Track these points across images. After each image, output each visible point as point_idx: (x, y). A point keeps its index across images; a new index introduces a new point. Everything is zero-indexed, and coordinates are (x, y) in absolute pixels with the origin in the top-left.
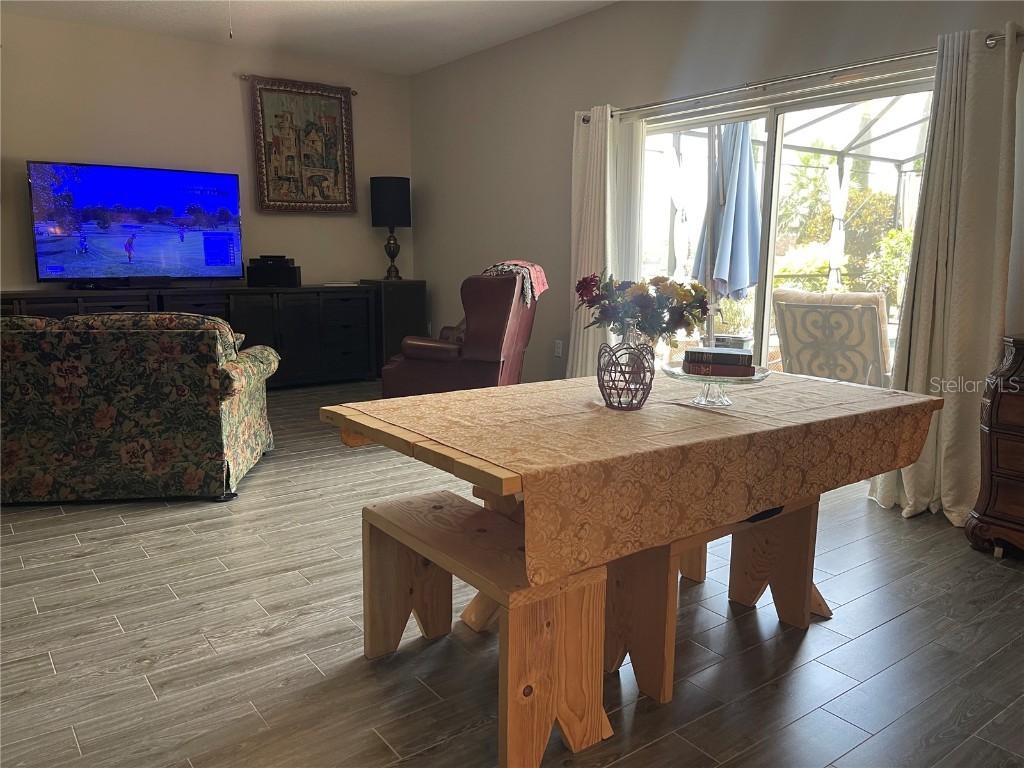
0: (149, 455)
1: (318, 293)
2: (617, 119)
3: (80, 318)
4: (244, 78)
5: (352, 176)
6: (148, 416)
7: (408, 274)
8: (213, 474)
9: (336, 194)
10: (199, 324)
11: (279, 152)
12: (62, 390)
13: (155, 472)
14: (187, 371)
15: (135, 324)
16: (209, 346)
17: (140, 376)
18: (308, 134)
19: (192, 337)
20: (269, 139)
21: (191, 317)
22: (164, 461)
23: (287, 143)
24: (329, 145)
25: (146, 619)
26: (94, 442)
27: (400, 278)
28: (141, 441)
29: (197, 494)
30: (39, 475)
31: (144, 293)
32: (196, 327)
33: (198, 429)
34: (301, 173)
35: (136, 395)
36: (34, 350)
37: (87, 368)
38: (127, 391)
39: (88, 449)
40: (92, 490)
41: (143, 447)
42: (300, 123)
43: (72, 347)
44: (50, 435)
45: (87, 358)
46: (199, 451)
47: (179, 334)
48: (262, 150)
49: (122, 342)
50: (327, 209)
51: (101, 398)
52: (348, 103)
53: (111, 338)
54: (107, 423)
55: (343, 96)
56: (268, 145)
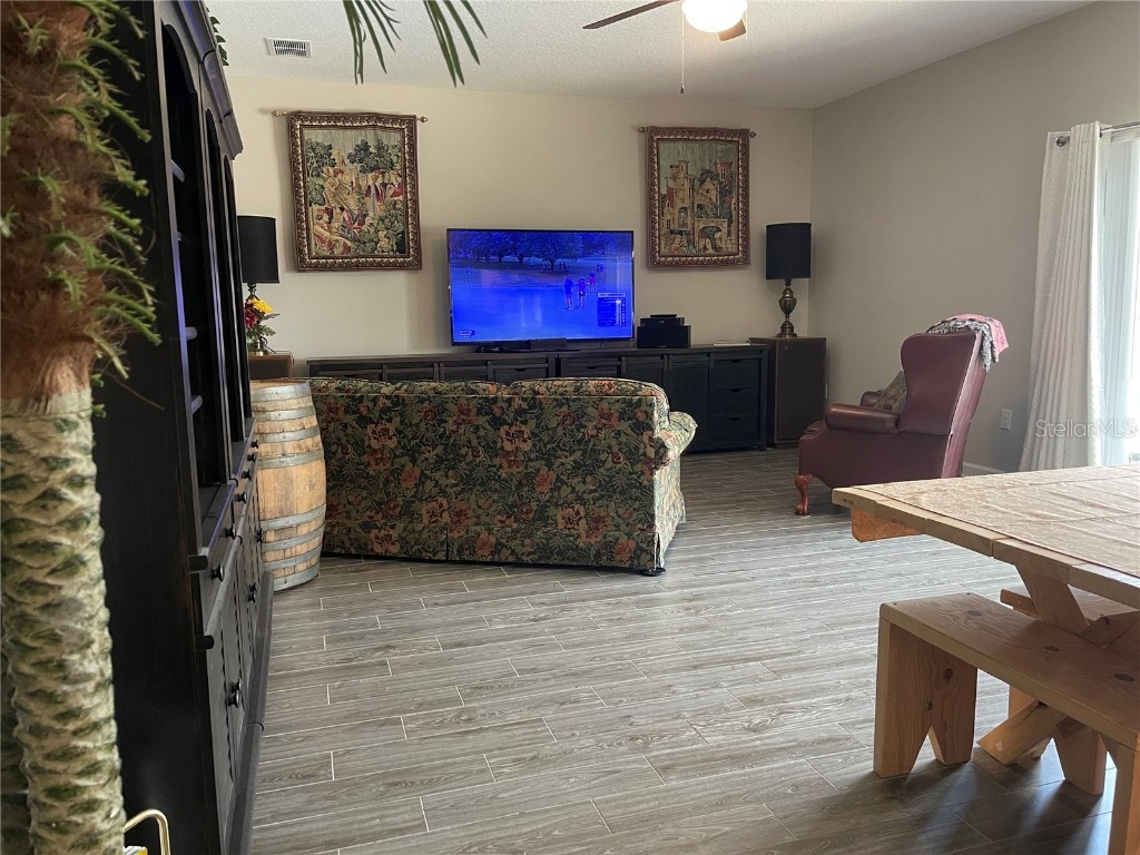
0: (583, 521)
1: (709, 354)
2: (1107, 138)
3: (527, 384)
4: (642, 130)
5: (746, 225)
6: (584, 482)
7: (803, 330)
8: (644, 546)
9: (728, 245)
10: (636, 390)
11: (672, 205)
12: (508, 453)
13: (588, 540)
14: (623, 439)
15: (577, 390)
16: (646, 413)
17: (579, 442)
18: (702, 182)
19: (630, 403)
20: (664, 192)
21: (628, 384)
22: (597, 529)
23: (681, 195)
24: (725, 193)
25: (622, 694)
26: (534, 505)
27: (795, 335)
28: (577, 506)
29: (627, 565)
30: (484, 535)
31: (544, 355)
32: (634, 393)
33: (631, 498)
34: (693, 224)
35: (574, 461)
36: (487, 414)
37: (532, 432)
38: (566, 457)
39: (527, 513)
40: (530, 553)
41: (578, 513)
42: (694, 171)
43: (520, 412)
44: (495, 497)
45: (532, 423)
46: (631, 521)
47: (618, 401)
48: (655, 202)
49: (565, 408)
50: (722, 262)
51: (543, 462)
52: (746, 147)
53: (555, 403)
54: (546, 488)
55: (739, 140)
56: (662, 198)
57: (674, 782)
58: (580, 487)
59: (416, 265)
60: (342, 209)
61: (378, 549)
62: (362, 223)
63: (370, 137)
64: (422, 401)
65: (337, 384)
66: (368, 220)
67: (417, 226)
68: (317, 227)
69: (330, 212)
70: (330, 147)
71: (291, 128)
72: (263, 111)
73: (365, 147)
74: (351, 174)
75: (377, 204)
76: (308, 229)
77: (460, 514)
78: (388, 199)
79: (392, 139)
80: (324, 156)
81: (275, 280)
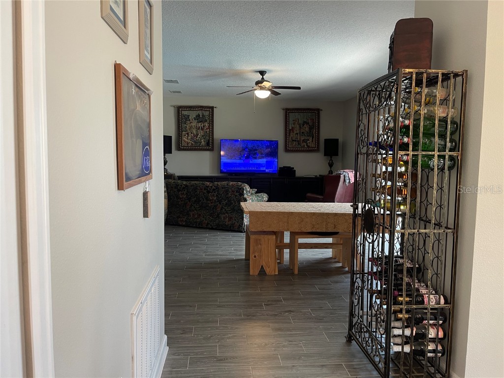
0: (227, 218)
1: (301, 179)
3: (216, 183)
4: (283, 109)
5: (318, 138)
8: (241, 225)
10: (241, 185)
12: (211, 200)
13: (228, 223)
14: (237, 197)
15: (227, 185)
16: (242, 191)
18: (303, 125)
20: (290, 128)
21: (239, 184)
22: (230, 220)
23: (296, 129)
24: (311, 128)
28: (226, 214)
29: (237, 230)
30: (205, 221)
33: (238, 213)
35: (226, 203)
36: (206, 190)
37: (216, 195)
38: (224, 202)
39: (215, 215)
40: (215, 226)
41: (226, 216)
43: (214, 190)
44: (208, 211)
45: (216, 193)
46: (238, 218)
47: (236, 188)
48: (288, 131)
49: (224, 189)
50: (310, 150)
51: (219, 203)
52: (319, 114)
53: (222, 188)
55: (317, 112)
56: (290, 130)
57: (206, 256)
58: (227, 209)
59: (212, 150)
60: (191, 133)
62: (197, 137)
63: (200, 113)
64: (192, 186)
66: (199, 136)
67: (213, 138)
68: (184, 138)
69: (188, 134)
70: (189, 116)
71: (178, 110)
72: (172, 106)
73: (199, 115)
74: (194, 124)
75: (201, 131)
76: (181, 138)
77: (200, 215)
78: (205, 130)
79: (207, 113)
80: (187, 118)
81: (171, 153)
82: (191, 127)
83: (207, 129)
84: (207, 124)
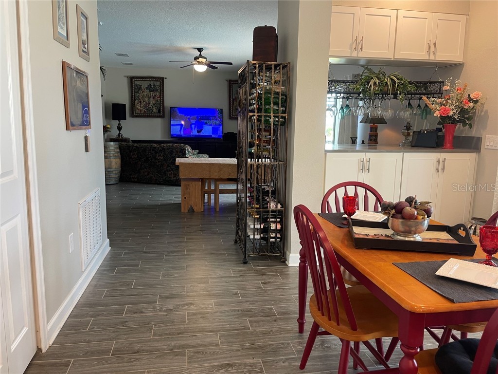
0: (173, 175)
4: (227, 81)
10: (184, 146)
11: (236, 101)
12: (158, 159)
13: (173, 179)
15: (172, 146)
16: (185, 151)
17: (172, 157)
19: (181, 149)
20: (234, 98)
21: (182, 145)
26: (163, 171)
30: (153, 177)
37: (163, 155)
38: (169, 160)
39: (162, 173)
40: (162, 181)
41: (172, 173)
43: (161, 150)
44: (156, 169)
45: (163, 153)
47: (179, 149)
48: (231, 101)
51: (165, 162)
54: (166, 167)
56: (234, 99)
58: (172, 167)
59: (163, 117)
60: (144, 101)
61: (133, 180)
63: (152, 83)
64: (142, 147)
65: (126, 143)
66: (150, 104)
67: (164, 106)
68: (137, 106)
69: (140, 102)
70: (141, 85)
71: (131, 81)
72: (125, 76)
73: (150, 85)
74: (146, 93)
75: (153, 100)
76: (135, 107)
77: (149, 172)
79: (158, 83)
80: (140, 88)
81: (125, 119)
82: (143, 96)
83: (158, 98)
84: (158, 94)
